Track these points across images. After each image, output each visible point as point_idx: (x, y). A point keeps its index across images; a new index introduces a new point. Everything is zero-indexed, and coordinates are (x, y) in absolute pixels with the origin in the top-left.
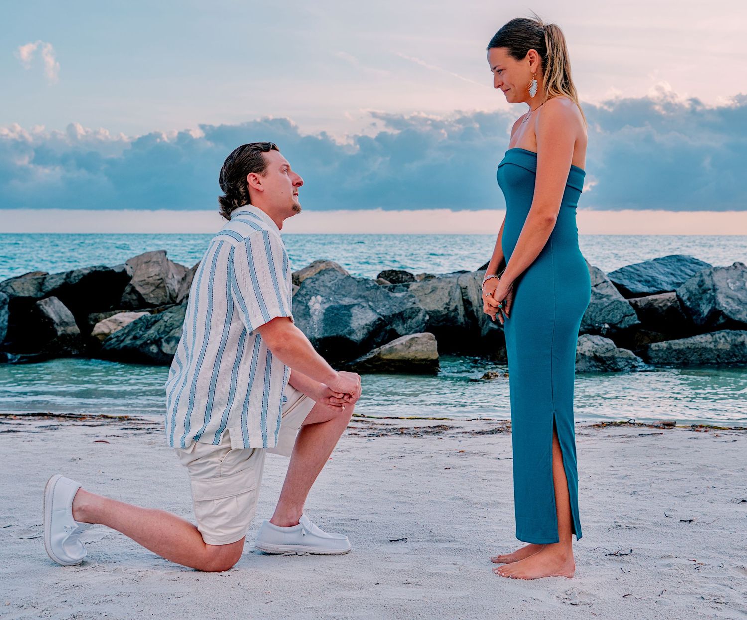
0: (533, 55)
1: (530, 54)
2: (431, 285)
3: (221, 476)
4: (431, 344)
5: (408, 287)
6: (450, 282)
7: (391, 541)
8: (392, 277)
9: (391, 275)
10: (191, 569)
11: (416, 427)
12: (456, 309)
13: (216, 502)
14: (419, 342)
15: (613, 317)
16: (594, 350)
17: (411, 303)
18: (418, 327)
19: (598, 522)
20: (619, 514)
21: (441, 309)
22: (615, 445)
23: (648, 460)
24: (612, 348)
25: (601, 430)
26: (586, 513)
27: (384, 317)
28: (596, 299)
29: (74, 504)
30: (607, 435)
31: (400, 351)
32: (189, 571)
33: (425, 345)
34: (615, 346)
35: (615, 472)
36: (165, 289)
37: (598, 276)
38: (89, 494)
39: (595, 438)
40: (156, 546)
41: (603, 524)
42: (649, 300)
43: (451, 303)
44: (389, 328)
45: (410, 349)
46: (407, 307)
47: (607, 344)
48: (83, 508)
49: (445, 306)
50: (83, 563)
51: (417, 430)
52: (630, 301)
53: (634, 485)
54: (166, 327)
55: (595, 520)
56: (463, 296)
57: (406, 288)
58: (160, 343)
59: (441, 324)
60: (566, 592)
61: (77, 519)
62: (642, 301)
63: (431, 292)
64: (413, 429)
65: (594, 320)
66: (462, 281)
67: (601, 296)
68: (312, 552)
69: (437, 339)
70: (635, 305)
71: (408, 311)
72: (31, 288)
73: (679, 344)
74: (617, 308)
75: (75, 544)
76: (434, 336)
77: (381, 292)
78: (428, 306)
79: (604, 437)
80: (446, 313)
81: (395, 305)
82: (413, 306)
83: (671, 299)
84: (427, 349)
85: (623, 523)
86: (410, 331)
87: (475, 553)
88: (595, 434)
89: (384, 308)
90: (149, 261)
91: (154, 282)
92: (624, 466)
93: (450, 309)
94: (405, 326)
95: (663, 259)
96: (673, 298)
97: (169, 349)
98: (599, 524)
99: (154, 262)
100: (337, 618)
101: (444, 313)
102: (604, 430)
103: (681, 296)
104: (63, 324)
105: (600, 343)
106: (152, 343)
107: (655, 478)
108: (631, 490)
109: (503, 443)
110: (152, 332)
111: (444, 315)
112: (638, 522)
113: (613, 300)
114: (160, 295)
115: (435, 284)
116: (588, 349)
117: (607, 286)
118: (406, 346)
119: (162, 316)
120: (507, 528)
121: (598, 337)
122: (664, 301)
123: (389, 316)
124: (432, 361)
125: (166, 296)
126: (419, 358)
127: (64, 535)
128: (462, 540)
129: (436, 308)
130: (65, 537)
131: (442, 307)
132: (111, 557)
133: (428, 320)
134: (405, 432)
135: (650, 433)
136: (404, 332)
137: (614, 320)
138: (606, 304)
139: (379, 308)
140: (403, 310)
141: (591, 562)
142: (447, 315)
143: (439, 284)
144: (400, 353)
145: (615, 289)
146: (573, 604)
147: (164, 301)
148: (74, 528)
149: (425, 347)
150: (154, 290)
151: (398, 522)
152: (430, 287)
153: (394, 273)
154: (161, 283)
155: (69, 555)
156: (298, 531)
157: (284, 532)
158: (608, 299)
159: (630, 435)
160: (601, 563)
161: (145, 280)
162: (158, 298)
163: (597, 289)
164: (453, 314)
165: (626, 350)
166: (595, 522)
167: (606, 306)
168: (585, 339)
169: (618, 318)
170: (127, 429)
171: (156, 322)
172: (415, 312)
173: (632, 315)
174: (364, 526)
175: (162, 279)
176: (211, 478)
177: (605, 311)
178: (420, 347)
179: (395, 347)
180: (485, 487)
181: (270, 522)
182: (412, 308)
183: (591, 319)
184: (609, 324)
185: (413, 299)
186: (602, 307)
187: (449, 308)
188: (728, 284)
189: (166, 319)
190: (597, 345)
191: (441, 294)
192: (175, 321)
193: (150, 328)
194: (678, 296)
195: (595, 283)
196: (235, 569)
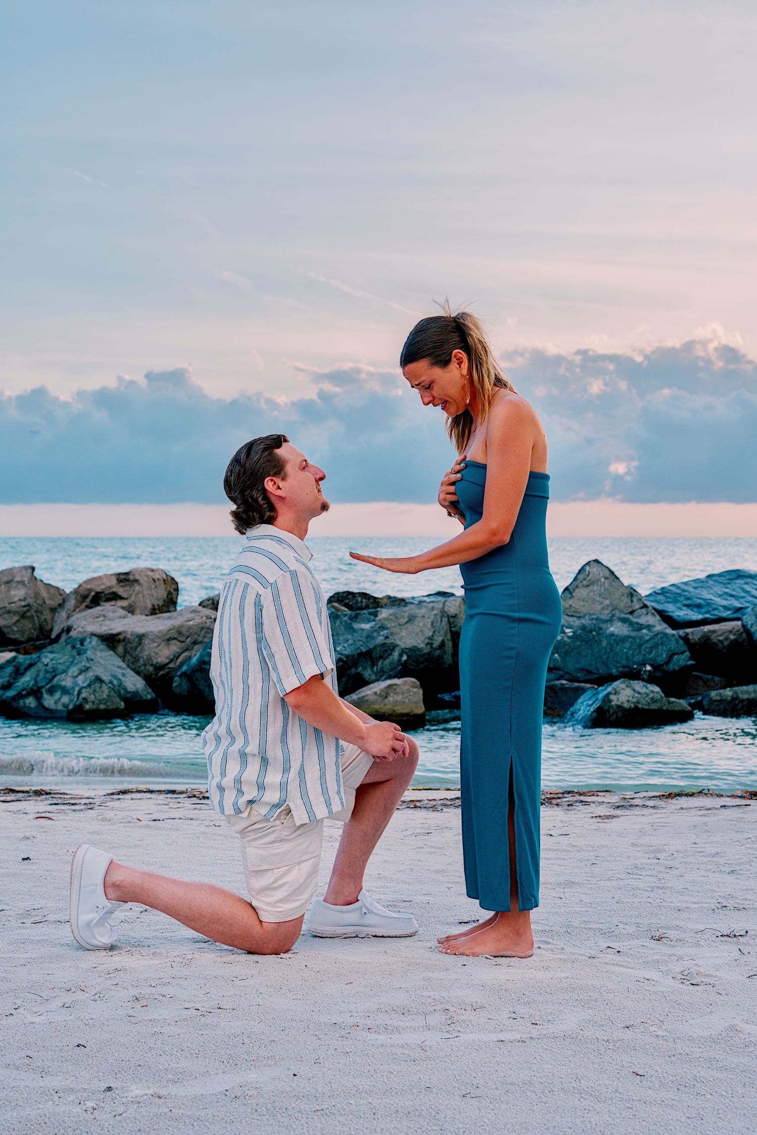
0: (459, 355)
2: (407, 613)
3: (281, 841)
4: (415, 693)
5: (376, 616)
6: (433, 608)
7: (460, 923)
8: (347, 601)
9: (346, 598)
10: (244, 951)
11: (430, 799)
12: (442, 644)
13: (276, 871)
14: (398, 691)
15: (657, 656)
16: (635, 700)
17: (382, 638)
18: (391, 670)
19: (698, 903)
20: (722, 894)
22: (694, 818)
23: (739, 836)
24: (659, 697)
25: (670, 801)
26: (681, 893)
27: (347, 657)
28: (633, 630)
29: (107, 879)
30: (679, 807)
31: (373, 703)
32: (241, 954)
33: (406, 695)
34: (663, 695)
35: (703, 850)
36: (34, 619)
37: (635, 599)
38: (123, 867)
39: (664, 811)
40: (205, 926)
41: (705, 905)
42: (705, 632)
43: (435, 637)
44: (353, 671)
45: (386, 700)
46: (377, 643)
47: (653, 692)
48: (117, 884)
49: (427, 641)
50: (112, 948)
51: (432, 802)
52: (678, 633)
53: (729, 864)
54: (47, 672)
55: (695, 900)
56: (450, 627)
57: (372, 617)
58: (39, 695)
60: (682, 973)
61: (110, 897)
62: (695, 633)
63: (407, 622)
64: (426, 802)
65: (632, 660)
66: (450, 607)
67: (640, 627)
68: (374, 934)
69: (422, 686)
70: (686, 639)
71: (379, 649)
73: (748, 692)
74: (662, 644)
75: (103, 925)
76: (418, 683)
77: (341, 623)
78: (403, 641)
79: (676, 809)
80: (429, 650)
81: (361, 641)
82: (385, 641)
83: (734, 631)
84: (409, 700)
85: (731, 903)
86: (381, 676)
87: (563, 935)
88: (664, 806)
89: (346, 645)
90: (11, 581)
91: (17, 609)
92: (711, 843)
93: (434, 646)
94: (375, 669)
95: (720, 575)
96: (737, 629)
97: (52, 702)
98: (700, 905)
99: (18, 582)
100: (433, 997)
101: (425, 651)
102: (674, 801)
103: (749, 627)
105: (644, 690)
106: (28, 694)
107: (753, 856)
108: (728, 869)
109: (549, 816)
110: (26, 680)
111: (425, 654)
112: (747, 902)
113: (656, 633)
114: (27, 628)
115: (413, 612)
116: (627, 698)
117: (647, 614)
118: (380, 695)
119: (39, 657)
120: (592, 910)
121: (641, 683)
122: (724, 633)
123: (353, 656)
124: (416, 715)
125: (35, 629)
126: (399, 712)
127: (94, 916)
128: (543, 922)
129: (415, 644)
130: (95, 919)
131: (423, 642)
132: (142, 940)
133: (405, 661)
134: (418, 804)
135: (734, 804)
136: (373, 677)
137: (659, 659)
138: (648, 638)
139: (340, 644)
140: (371, 647)
141: (702, 943)
143: (417, 611)
144: (372, 706)
145: (658, 617)
146: (693, 985)
147: (32, 636)
148: (107, 907)
149: (407, 697)
150: (18, 621)
151: (460, 904)
152: (406, 616)
153: (350, 597)
154: (28, 611)
155: (100, 939)
156: (356, 909)
157: (341, 912)
158: (649, 630)
159: (709, 807)
160: (714, 944)
161: (5, 607)
162: (22, 632)
163: (633, 617)
164: (438, 652)
165: (677, 700)
166: (694, 903)
167: (647, 641)
168: (623, 686)
169: (664, 656)
170: (58, 804)
171: (31, 665)
172: (387, 649)
173: (683, 653)
174: (422, 908)
175: (28, 605)
176: (270, 843)
177: (646, 648)
178: (399, 698)
179: (366, 698)
180: (547, 866)
181: (324, 901)
182: (384, 644)
183: (627, 658)
184: (651, 665)
185: (385, 631)
186: (642, 642)
187: (432, 644)
189: (45, 661)
190: (639, 693)
191: (421, 624)
192: (60, 663)
193: (23, 674)
194: (744, 626)
195: (630, 610)
196: (295, 951)
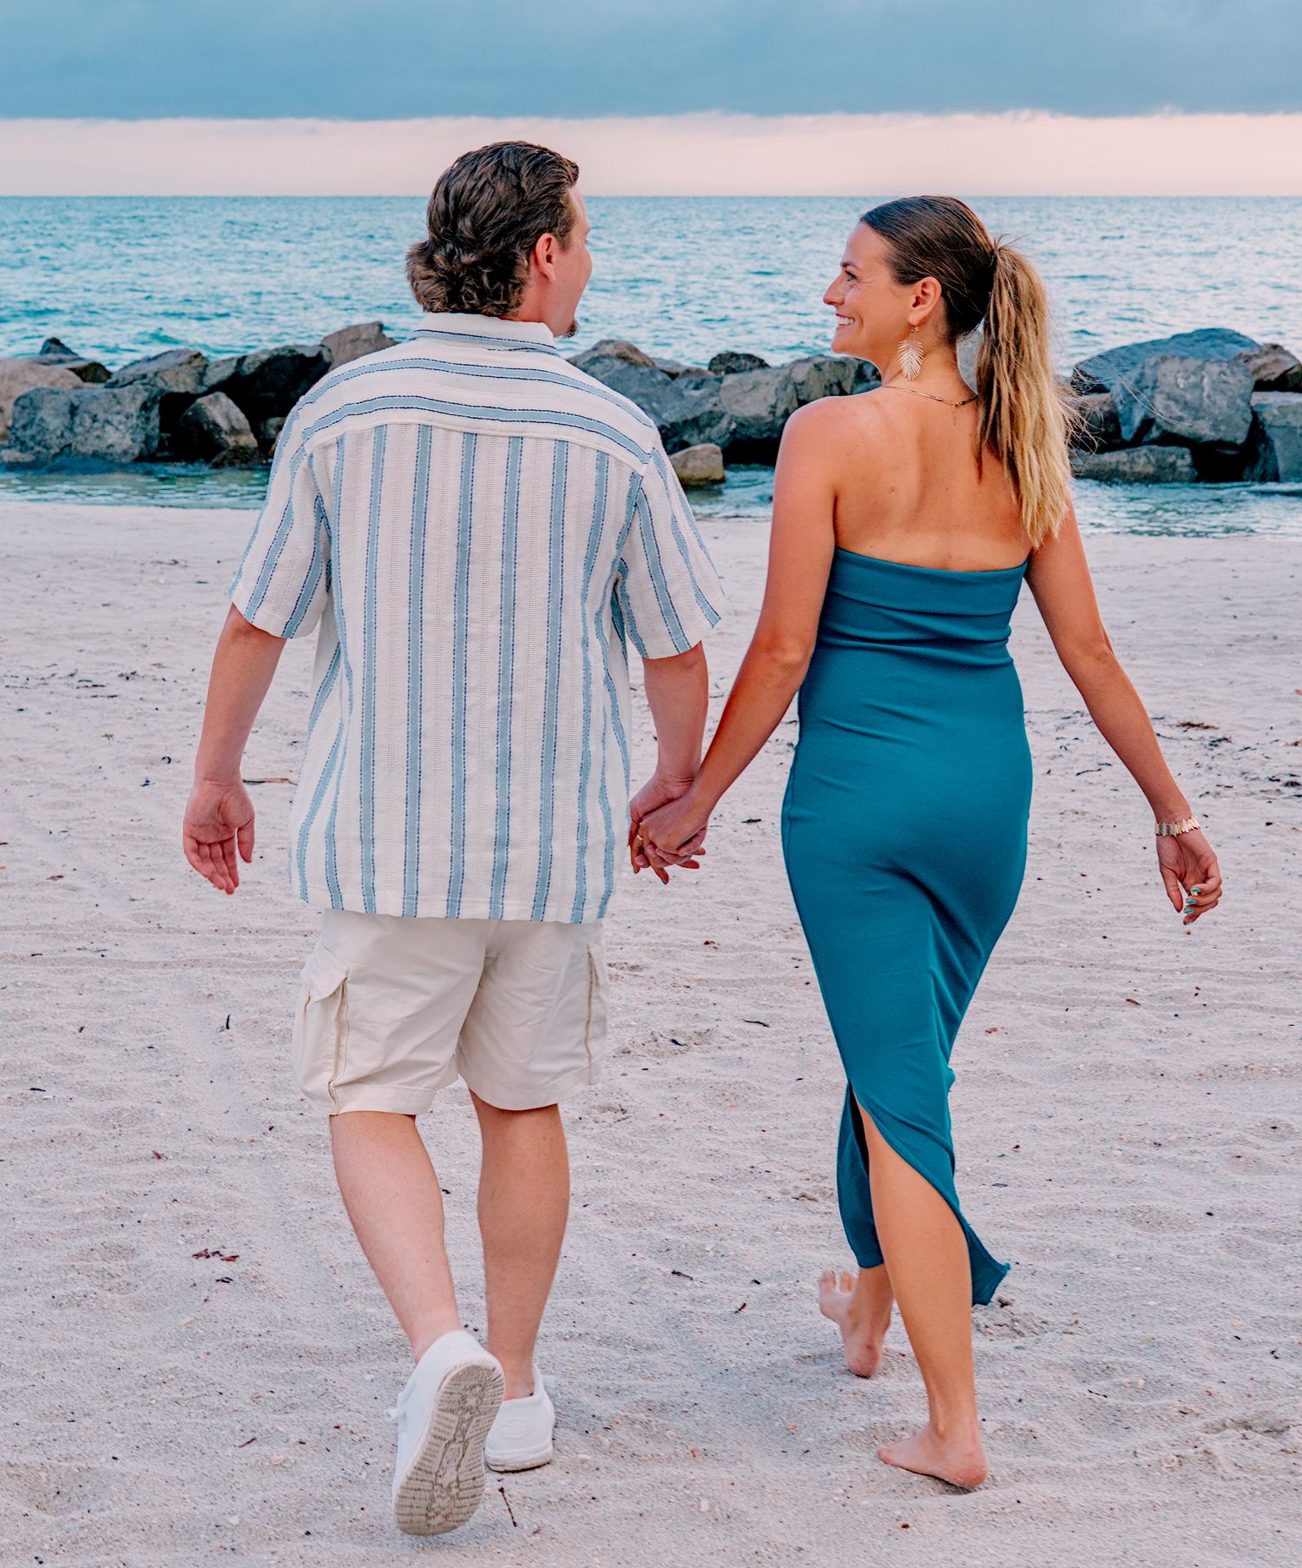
0: (930, 290)
1: (924, 285)
4: (714, 459)
14: (697, 457)
17: (710, 406)
21: (765, 414)
33: (705, 460)
45: (686, 466)
46: (704, 410)
49: (770, 408)
56: (798, 396)
59: (765, 435)
69: (724, 452)
71: (706, 416)
72: (189, 380)
76: (721, 450)
78: (741, 410)
80: (772, 419)
81: (689, 408)
84: (708, 465)
99: (364, 340)
101: (768, 420)
104: (234, 431)
115: (757, 378)
118: (680, 461)
126: (697, 477)
129: (752, 413)
133: (734, 430)
140: (698, 414)
142: (773, 422)
143: (763, 378)
149: (706, 463)
172: (716, 417)
178: (698, 463)
182: (712, 411)
185: (714, 400)
188: (1176, 379)
